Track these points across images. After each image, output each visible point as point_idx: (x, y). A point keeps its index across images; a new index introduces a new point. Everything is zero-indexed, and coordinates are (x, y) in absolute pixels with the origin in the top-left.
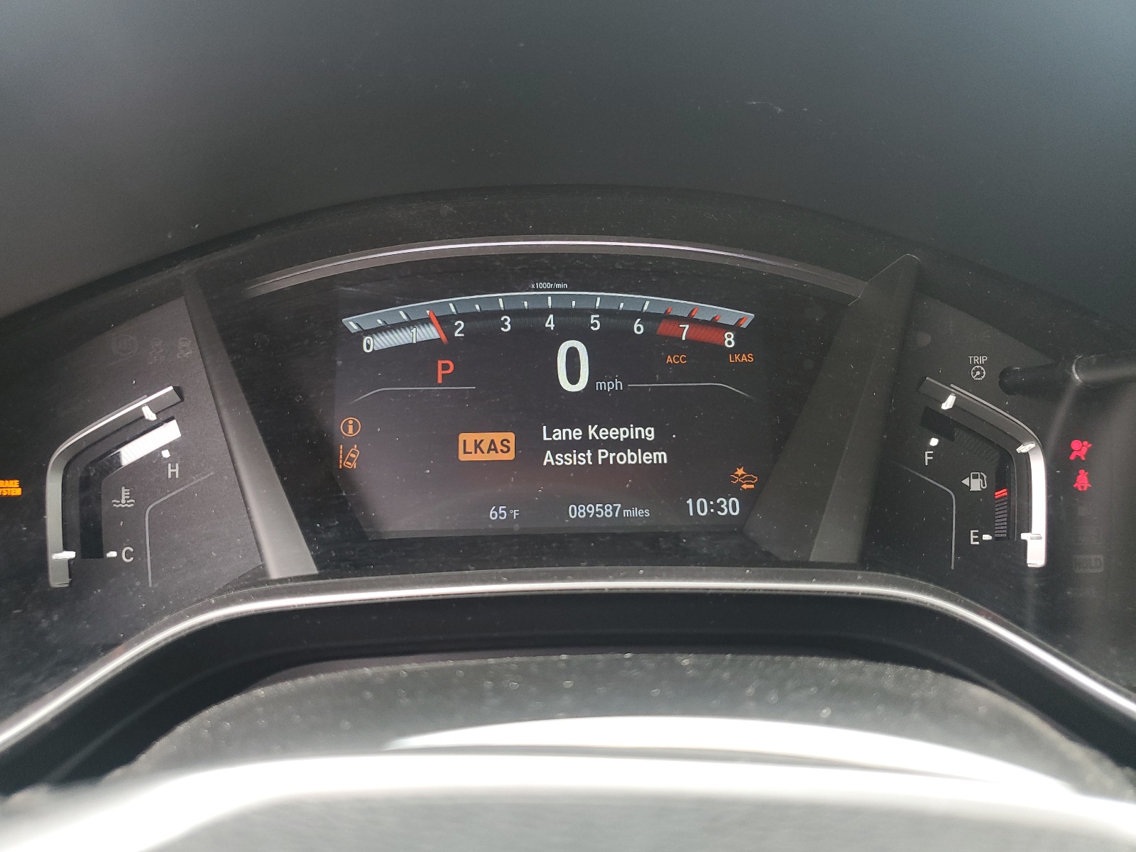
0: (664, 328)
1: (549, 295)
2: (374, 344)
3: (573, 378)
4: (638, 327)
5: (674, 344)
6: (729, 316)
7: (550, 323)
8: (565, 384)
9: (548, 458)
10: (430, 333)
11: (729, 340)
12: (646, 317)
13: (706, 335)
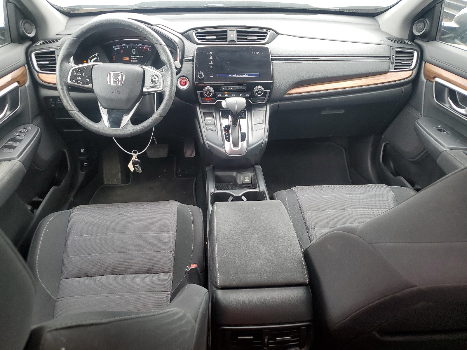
0: (142, 48)
1: (131, 44)
2: (115, 49)
3: (134, 52)
4: (140, 48)
5: (144, 49)
6: (149, 46)
7: (132, 47)
8: (133, 53)
9: (132, 61)
10: (119, 48)
11: (149, 49)
12: (141, 47)
13: (146, 48)
